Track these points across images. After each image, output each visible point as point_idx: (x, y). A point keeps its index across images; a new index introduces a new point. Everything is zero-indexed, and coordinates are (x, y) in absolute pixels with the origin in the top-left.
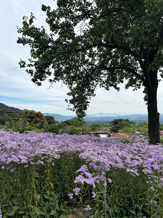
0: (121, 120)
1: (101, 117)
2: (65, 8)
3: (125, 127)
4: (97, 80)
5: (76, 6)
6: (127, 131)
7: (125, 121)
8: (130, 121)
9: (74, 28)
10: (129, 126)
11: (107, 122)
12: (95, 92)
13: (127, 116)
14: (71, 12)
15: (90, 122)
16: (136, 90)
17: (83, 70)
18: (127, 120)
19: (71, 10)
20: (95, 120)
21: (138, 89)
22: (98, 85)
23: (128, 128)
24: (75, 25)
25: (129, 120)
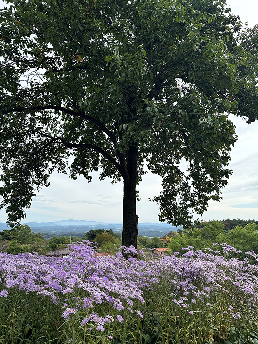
0: (101, 231)
1: (70, 227)
2: (8, 44)
3: (106, 242)
4: (54, 160)
5: (26, 46)
6: (108, 249)
7: (107, 233)
8: (114, 233)
9: (19, 76)
10: (113, 242)
11: (78, 235)
12: (49, 180)
13: (111, 225)
14: (17, 52)
15: (48, 235)
16: (116, 183)
17: (30, 142)
18: (110, 232)
19: (18, 49)
20: (60, 231)
21: (118, 182)
22: (56, 169)
23: (110, 244)
24: (22, 72)
25: (113, 231)
